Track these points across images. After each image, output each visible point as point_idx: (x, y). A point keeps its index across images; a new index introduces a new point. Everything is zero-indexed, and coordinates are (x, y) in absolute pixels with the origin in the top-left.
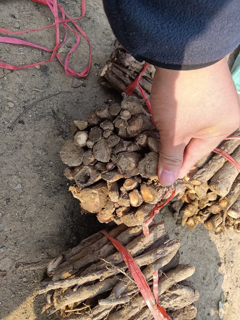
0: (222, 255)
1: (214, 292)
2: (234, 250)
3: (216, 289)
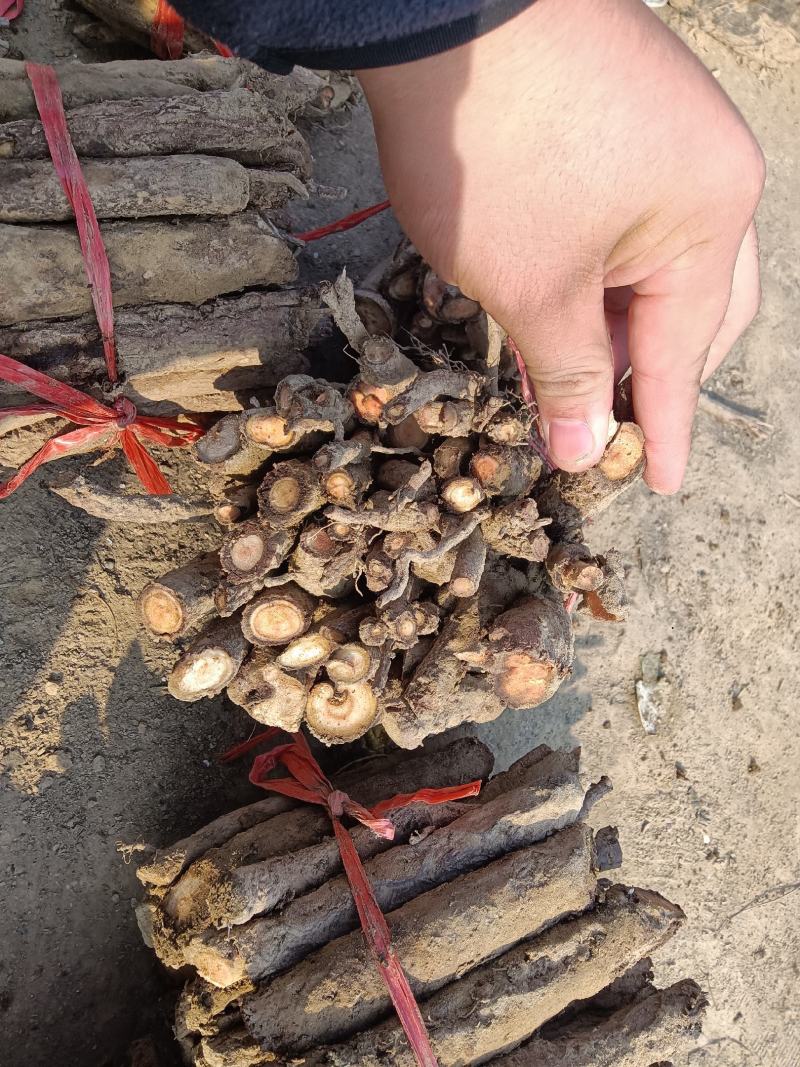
0: (629, 544)
1: (615, 659)
2: (669, 524)
3: (621, 649)
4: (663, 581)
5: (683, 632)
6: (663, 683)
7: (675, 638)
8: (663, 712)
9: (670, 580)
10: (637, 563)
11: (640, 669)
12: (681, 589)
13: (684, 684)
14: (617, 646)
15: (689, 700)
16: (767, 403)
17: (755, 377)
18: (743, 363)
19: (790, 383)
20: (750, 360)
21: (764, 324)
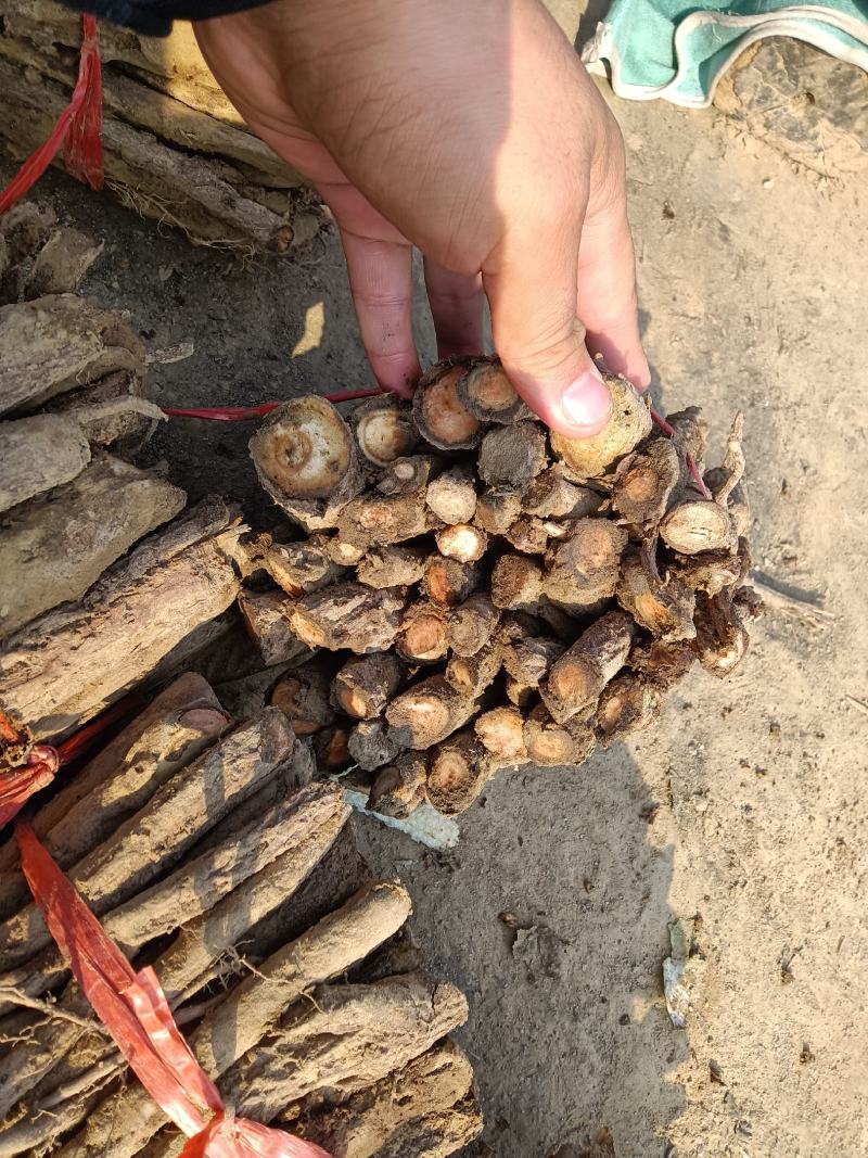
0: (657, 775)
1: (638, 929)
2: (707, 744)
3: (645, 917)
4: (699, 822)
5: (723, 888)
6: (696, 959)
7: (712, 897)
8: (696, 997)
9: (708, 821)
10: (667, 799)
11: (669, 941)
12: (722, 832)
13: (723, 958)
14: (641, 912)
15: (730, 978)
16: (825, 583)
17: (812, 552)
18: (797, 535)
19: (854, 556)
20: (805, 530)
21: (822, 486)
